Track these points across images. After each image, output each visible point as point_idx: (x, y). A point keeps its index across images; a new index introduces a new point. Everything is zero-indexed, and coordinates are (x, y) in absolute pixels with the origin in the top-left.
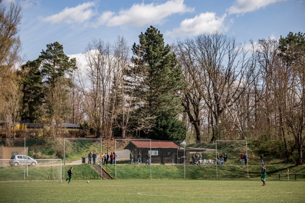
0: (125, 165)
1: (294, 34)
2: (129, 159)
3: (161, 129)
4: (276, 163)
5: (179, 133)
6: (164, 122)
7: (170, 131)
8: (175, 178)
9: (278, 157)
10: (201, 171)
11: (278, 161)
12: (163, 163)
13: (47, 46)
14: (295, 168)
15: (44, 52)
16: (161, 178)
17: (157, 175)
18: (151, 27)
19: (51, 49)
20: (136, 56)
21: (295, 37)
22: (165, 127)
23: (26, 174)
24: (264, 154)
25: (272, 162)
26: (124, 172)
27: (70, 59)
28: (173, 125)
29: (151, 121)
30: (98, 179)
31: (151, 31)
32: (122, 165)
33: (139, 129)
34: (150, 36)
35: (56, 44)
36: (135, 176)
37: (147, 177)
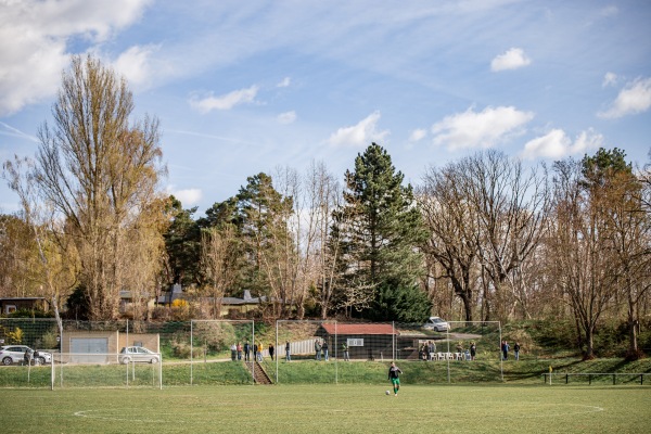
0: (300, 361)
1: (607, 151)
2: (314, 352)
3: (385, 305)
4: (562, 357)
5: (416, 310)
6: (389, 294)
7: (398, 307)
8: (377, 382)
9: (568, 348)
10: (427, 372)
11: (567, 353)
12: (371, 358)
13: (249, 179)
14: (579, 365)
15: (243, 190)
16: (354, 382)
17: (349, 378)
18: (374, 144)
19: (253, 183)
20: (349, 191)
21: (607, 156)
22: (390, 301)
23: (131, 376)
24: (549, 342)
25: (558, 355)
26: (295, 373)
27: (283, 197)
28: (404, 297)
29: (367, 293)
30: (248, 383)
31: (373, 151)
32: (297, 361)
33: (347, 304)
34: (370, 159)
35: (261, 176)
36: (313, 379)
37: (330, 380)
